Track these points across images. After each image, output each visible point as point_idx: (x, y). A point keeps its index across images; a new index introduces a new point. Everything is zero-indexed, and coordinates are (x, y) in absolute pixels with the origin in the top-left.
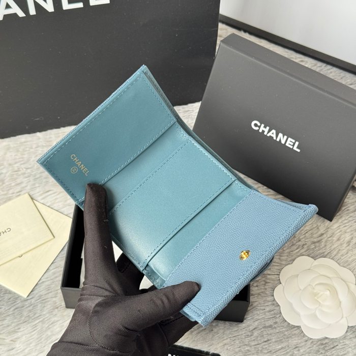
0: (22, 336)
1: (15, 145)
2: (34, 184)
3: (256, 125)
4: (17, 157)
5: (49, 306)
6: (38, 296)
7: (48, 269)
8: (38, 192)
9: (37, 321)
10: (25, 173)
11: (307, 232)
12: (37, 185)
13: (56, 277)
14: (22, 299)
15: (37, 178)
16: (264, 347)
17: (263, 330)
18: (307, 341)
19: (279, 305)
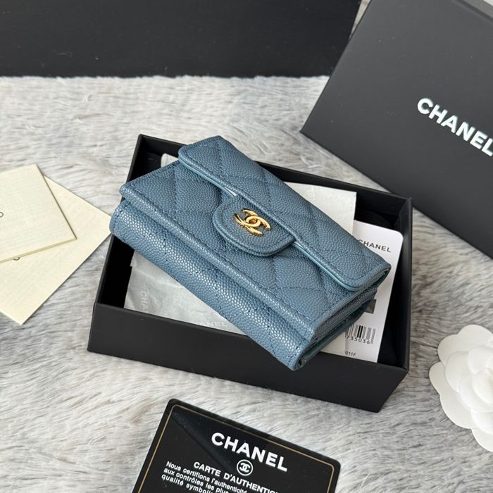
0: (11, 384)
1: (21, 89)
2: (48, 153)
3: (425, 106)
4: (23, 108)
5: (60, 344)
6: (43, 325)
7: (60, 287)
8: (54, 166)
9: (39, 365)
10: (33, 134)
11: (483, 289)
12: (53, 155)
13: (76, 299)
14: (15, 325)
15: (53, 144)
16: (414, 455)
17: (412, 428)
18: (481, 454)
19: (437, 393)
